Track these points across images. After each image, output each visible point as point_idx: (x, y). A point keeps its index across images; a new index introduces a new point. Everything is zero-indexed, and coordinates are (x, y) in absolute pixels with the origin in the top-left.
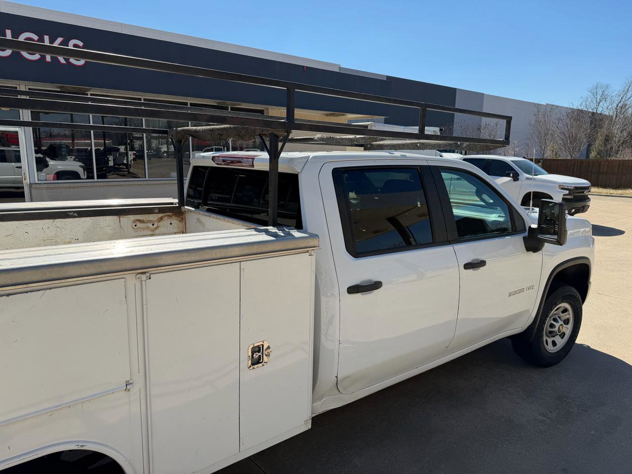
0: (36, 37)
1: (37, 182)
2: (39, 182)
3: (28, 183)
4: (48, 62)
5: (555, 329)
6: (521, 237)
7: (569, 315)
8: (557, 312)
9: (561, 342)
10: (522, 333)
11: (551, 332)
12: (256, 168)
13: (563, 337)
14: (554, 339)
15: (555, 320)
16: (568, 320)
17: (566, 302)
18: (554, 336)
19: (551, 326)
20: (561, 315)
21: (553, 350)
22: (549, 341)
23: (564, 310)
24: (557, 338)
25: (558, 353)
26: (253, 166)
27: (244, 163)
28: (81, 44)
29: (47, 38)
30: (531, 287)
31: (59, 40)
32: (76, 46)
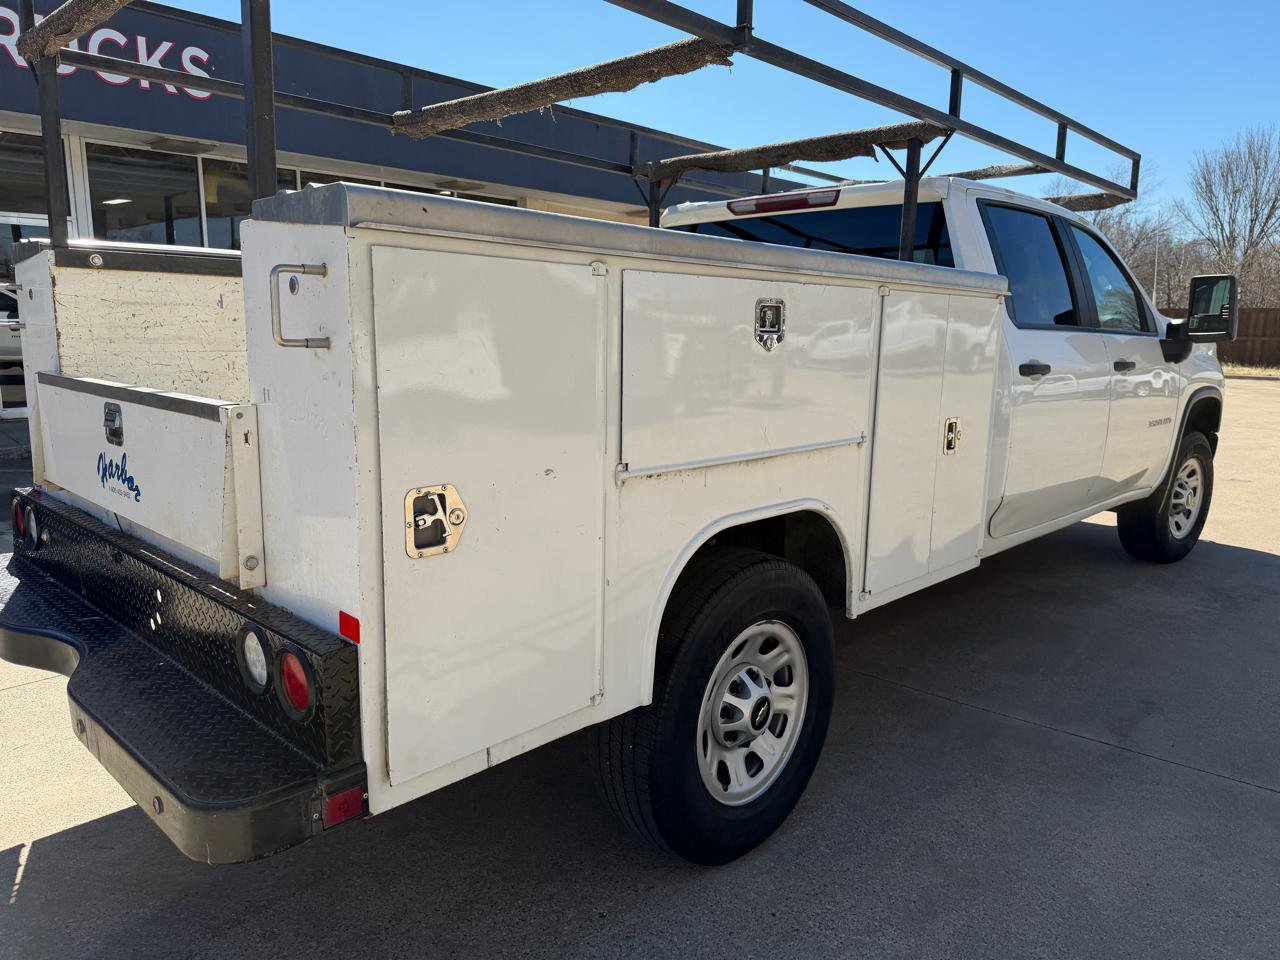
0: (122, 40)
5: (1183, 501)
6: (1157, 339)
7: (1197, 481)
8: (1182, 475)
9: (1187, 525)
10: (1147, 499)
11: (1176, 506)
12: (840, 206)
13: (1188, 518)
14: (1177, 518)
15: (1181, 486)
16: (1195, 489)
17: (1197, 458)
18: (1178, 513)
19: (1178, 495)
20: (1187, 480)
21: (1178, 535)
22: (1172, 521)
23: (1192, 473)
24: (1181, 518)
25: (1184, 539)
26: (834, 203)
27: (811, 202)
28: (204, 56)
29: (141, 41)
30: (1168, 420)
31: (165, 46)
32: (195, 60)
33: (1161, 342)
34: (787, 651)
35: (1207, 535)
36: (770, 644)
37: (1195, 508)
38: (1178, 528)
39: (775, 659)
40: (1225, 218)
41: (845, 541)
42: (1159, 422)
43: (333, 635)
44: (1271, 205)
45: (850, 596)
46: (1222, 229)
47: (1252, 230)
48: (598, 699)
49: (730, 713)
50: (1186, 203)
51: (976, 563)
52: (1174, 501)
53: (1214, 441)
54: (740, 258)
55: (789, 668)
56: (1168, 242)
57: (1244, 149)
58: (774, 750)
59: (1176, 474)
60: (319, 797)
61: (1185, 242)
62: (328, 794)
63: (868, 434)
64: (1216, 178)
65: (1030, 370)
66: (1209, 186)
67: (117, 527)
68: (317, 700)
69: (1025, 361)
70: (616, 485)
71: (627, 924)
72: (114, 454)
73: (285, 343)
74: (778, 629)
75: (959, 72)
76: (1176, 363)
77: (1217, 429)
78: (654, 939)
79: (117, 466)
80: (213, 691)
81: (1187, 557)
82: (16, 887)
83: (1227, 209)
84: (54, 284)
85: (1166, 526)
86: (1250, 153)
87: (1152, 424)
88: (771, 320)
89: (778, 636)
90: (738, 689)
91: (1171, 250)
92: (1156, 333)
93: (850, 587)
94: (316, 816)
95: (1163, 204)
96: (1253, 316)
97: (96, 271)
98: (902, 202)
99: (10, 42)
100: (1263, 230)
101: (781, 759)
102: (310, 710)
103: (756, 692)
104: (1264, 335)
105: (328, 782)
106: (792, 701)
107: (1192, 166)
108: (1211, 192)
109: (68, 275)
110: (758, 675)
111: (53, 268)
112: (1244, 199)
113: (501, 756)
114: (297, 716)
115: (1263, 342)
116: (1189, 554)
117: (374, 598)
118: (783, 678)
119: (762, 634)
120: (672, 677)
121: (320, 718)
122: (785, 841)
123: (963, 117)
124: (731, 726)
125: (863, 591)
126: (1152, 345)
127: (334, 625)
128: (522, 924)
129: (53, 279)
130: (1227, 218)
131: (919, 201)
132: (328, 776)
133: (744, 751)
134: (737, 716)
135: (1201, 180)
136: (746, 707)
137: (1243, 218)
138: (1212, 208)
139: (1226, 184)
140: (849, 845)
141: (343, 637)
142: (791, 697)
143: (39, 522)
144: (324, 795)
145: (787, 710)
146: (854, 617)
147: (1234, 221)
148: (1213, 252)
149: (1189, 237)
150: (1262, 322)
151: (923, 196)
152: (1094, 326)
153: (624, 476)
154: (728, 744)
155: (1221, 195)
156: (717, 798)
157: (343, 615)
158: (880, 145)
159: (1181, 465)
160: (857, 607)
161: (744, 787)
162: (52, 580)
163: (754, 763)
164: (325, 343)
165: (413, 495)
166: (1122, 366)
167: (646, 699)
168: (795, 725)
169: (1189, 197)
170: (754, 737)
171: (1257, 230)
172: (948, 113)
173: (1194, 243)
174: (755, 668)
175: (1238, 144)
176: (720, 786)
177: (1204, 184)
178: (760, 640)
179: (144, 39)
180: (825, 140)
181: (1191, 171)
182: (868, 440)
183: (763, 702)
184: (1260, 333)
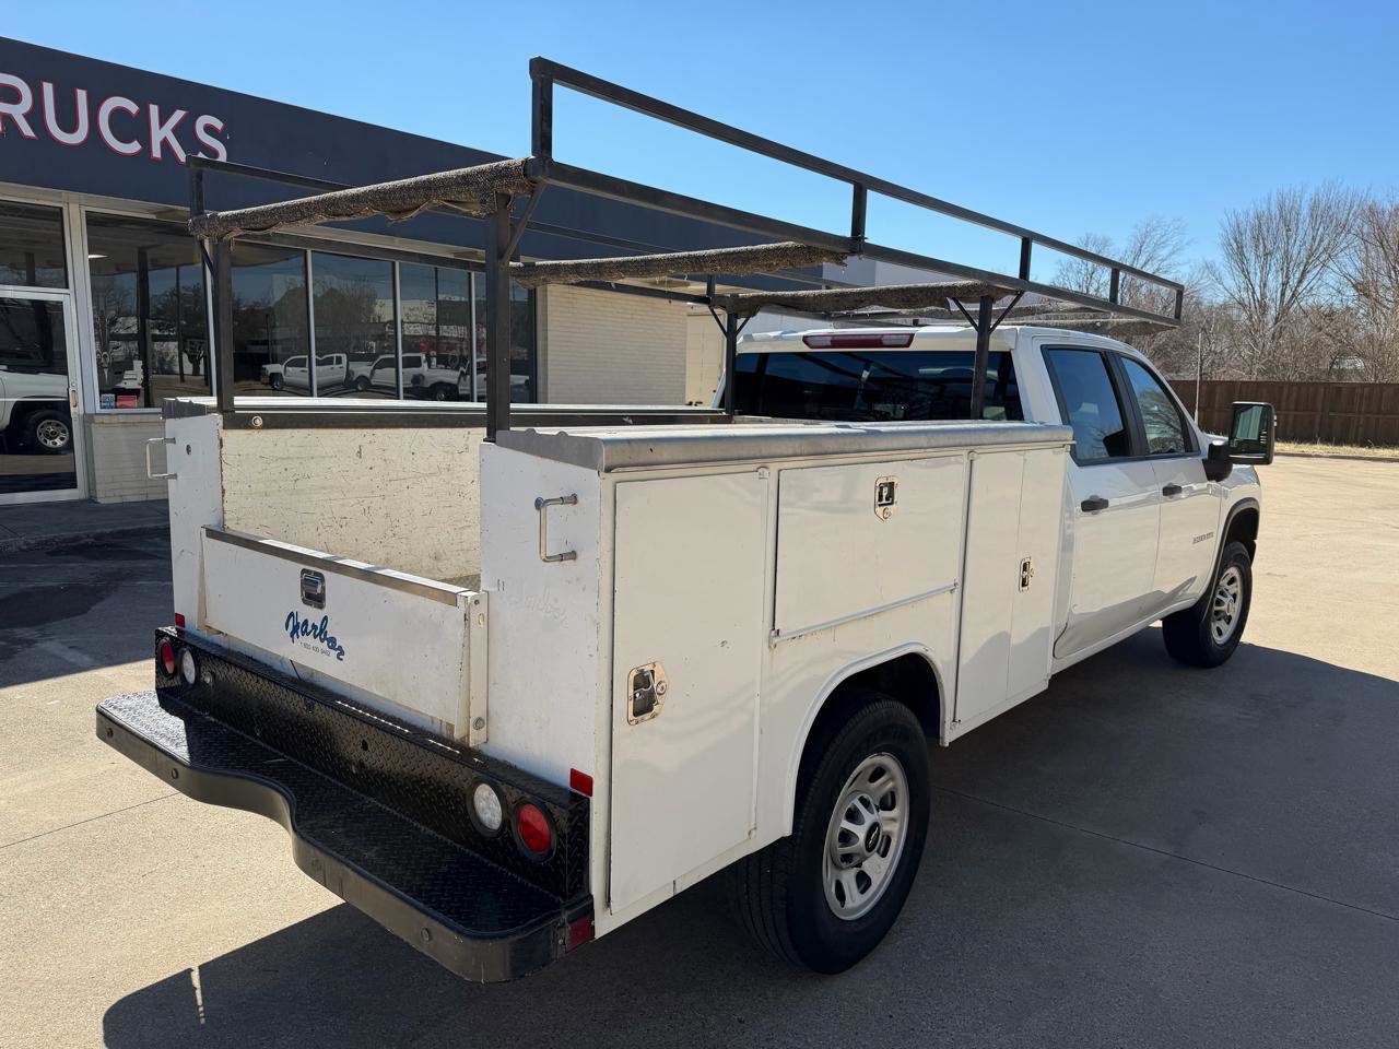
0: (133, 108)
1: (98, 410)
2: (104, 411)
3: (82, 413)
4: (156, 160)
5: (1224, 608)
6: (1200, 458)
7: (1236, 588)
8: (1224, 582)
9: (1228, 630)
10: (1193, 607)
11: (1217, 613)
12: (912, 348)
13: (1228, 623)
14: (1218, 624)
15: (1222, 593)
16: (1234, 596)
17: (1236, 566)
18: (1219, 620)
19: (1219, 603)
20: (1228, 587)
21: (1220, 640)
22: (1214, 627)
23: (1232, 581)
24: (1222, 624)
25: (1225, 644)
26: (908, 345)
27: (885, 342)
28: (219, 125)
29: (154, 110)
30: (1210, 535)
31: (179, 115)
32: (209, 129)
33: (1204, 462)
34: (892, 778)
35: (1246, 638)
36: (878, 772)
37: (1235, 614)
38: (1220, 633)
39: (883, 786)
40: (1256, 280)
41: (940, 677)
42: (1202, 538)
43: (565, 789)
44: (1302, 268)
45: (944, 727)
46: (1254, 293)
47: (1283, 294)
48: (754, 833)
49: (846, 837)
50: (1217, 265)
51: (1044, 686)
52: (1216, 608)
53: (1252, 549)
54: (864, 447)
55: (893, 794)
56: (1198, 303)
57: (1275, 210)
58: (880, 869)
59: (1218, 583)
60: (563, 925)
61: (1216, 306)
62: (570, 923)
63: (959, 582)
64: (1247, 239)
65: (1093, 505)
66: (1240, 248)
67: (295, 675)
68: (559, 844)
69: (1086, 497)
70: (770, 647)
71: (765, 1027)
72: (312, 615)
73: (548, 559)
74: (886, 760)
75: (1028, 239)
76: (1217, 481)
77: (1255, 537)
78: (791, 1041)
79: (314, 627)
80: (431, 832)
81: (1228, 662)
82: (201, 1009)
83: (1258, 271)
84: (221, 446)
85: (1210, 633)
86: (1281, 216)
87: (1195, 541)
88: (887, 494)
89: (885, 766)
90: (853, 816)
91: (1201, 312)
92: (1198, 452)
93: (944, 718)
94: (560, 941)
95: (1192, 264)
96: (1286, 390)
97: (256, 432)
98: (975, 349)
99: (18, 112)
100: (1293, 295)
101: (886, 876)
102: (550, 853)
103: (869, 818)
104: (1296, 410)
105: (568, 913)
106: (895, 824)
107: (1222, 226)
108: (1242, 253)
109: (235, 437)
110: (869, 803)
111: (221, 430)
112: (1275, 262)
113: (682, 886)
114: (534, 856)
115: (1295, 416)
116: (1230, 659)
117: (603, 760)
118: (887, 803)
119: (873, 765)
120: (806, 809)
121: (560, 859)
122: (892, 949)
123: (1031, 279)
124: (847, 850)
125: (954, 721)
126: (1195, 464)
127: (565, 780)
128: (671, 1030)
129: (221, 440)
130: (1258, 282)
131: (990, 350)
132: (568, 908)
133: (856, 870)
134: (853, 839)
135: (1232, 241)
136: (860, 832)
137: (1274, 283)
138: (1243, 271)
139: (1257, 246)
140: (947, 952)
141: (574, 790)
142: (893, 820)
143: (197, 664)
144: (567, 924)
145: (891, 832)
146: (947, 745)
147: (1265, 285)
148: (1244, 316)
149: (1220, 300)
150: (1295, 394)
151: (995, 345)
152: (1145, 453)
153: (776, 640)
154: (844, 865)
155: (1253, 258)
156: (836, 914)
157: (574, 773)
158: (954, 299)
159: (1222, 574)
160: (950, 734)
161: (857, 903)
162: (213, 720)
163: (863, 881)
164: (573, 555)
165: (634, 673)
166: (1171, 491)
167: (787, 831)
168: (897, 846)
169: (1218, 257)
170: (866, 858)
171: (1288, 294)
172: (1017, 277)
173: (1225, 307)
174: (866, 796)
175: (1269, 204)
176: (839, 903)
177: (1235, 245)
178: (871, 771)
179: (156, 107)
180: (902, 290)
181: (1221, 231)
182: (959, 586)
183: (875, 826)
184: (1292, 407)
